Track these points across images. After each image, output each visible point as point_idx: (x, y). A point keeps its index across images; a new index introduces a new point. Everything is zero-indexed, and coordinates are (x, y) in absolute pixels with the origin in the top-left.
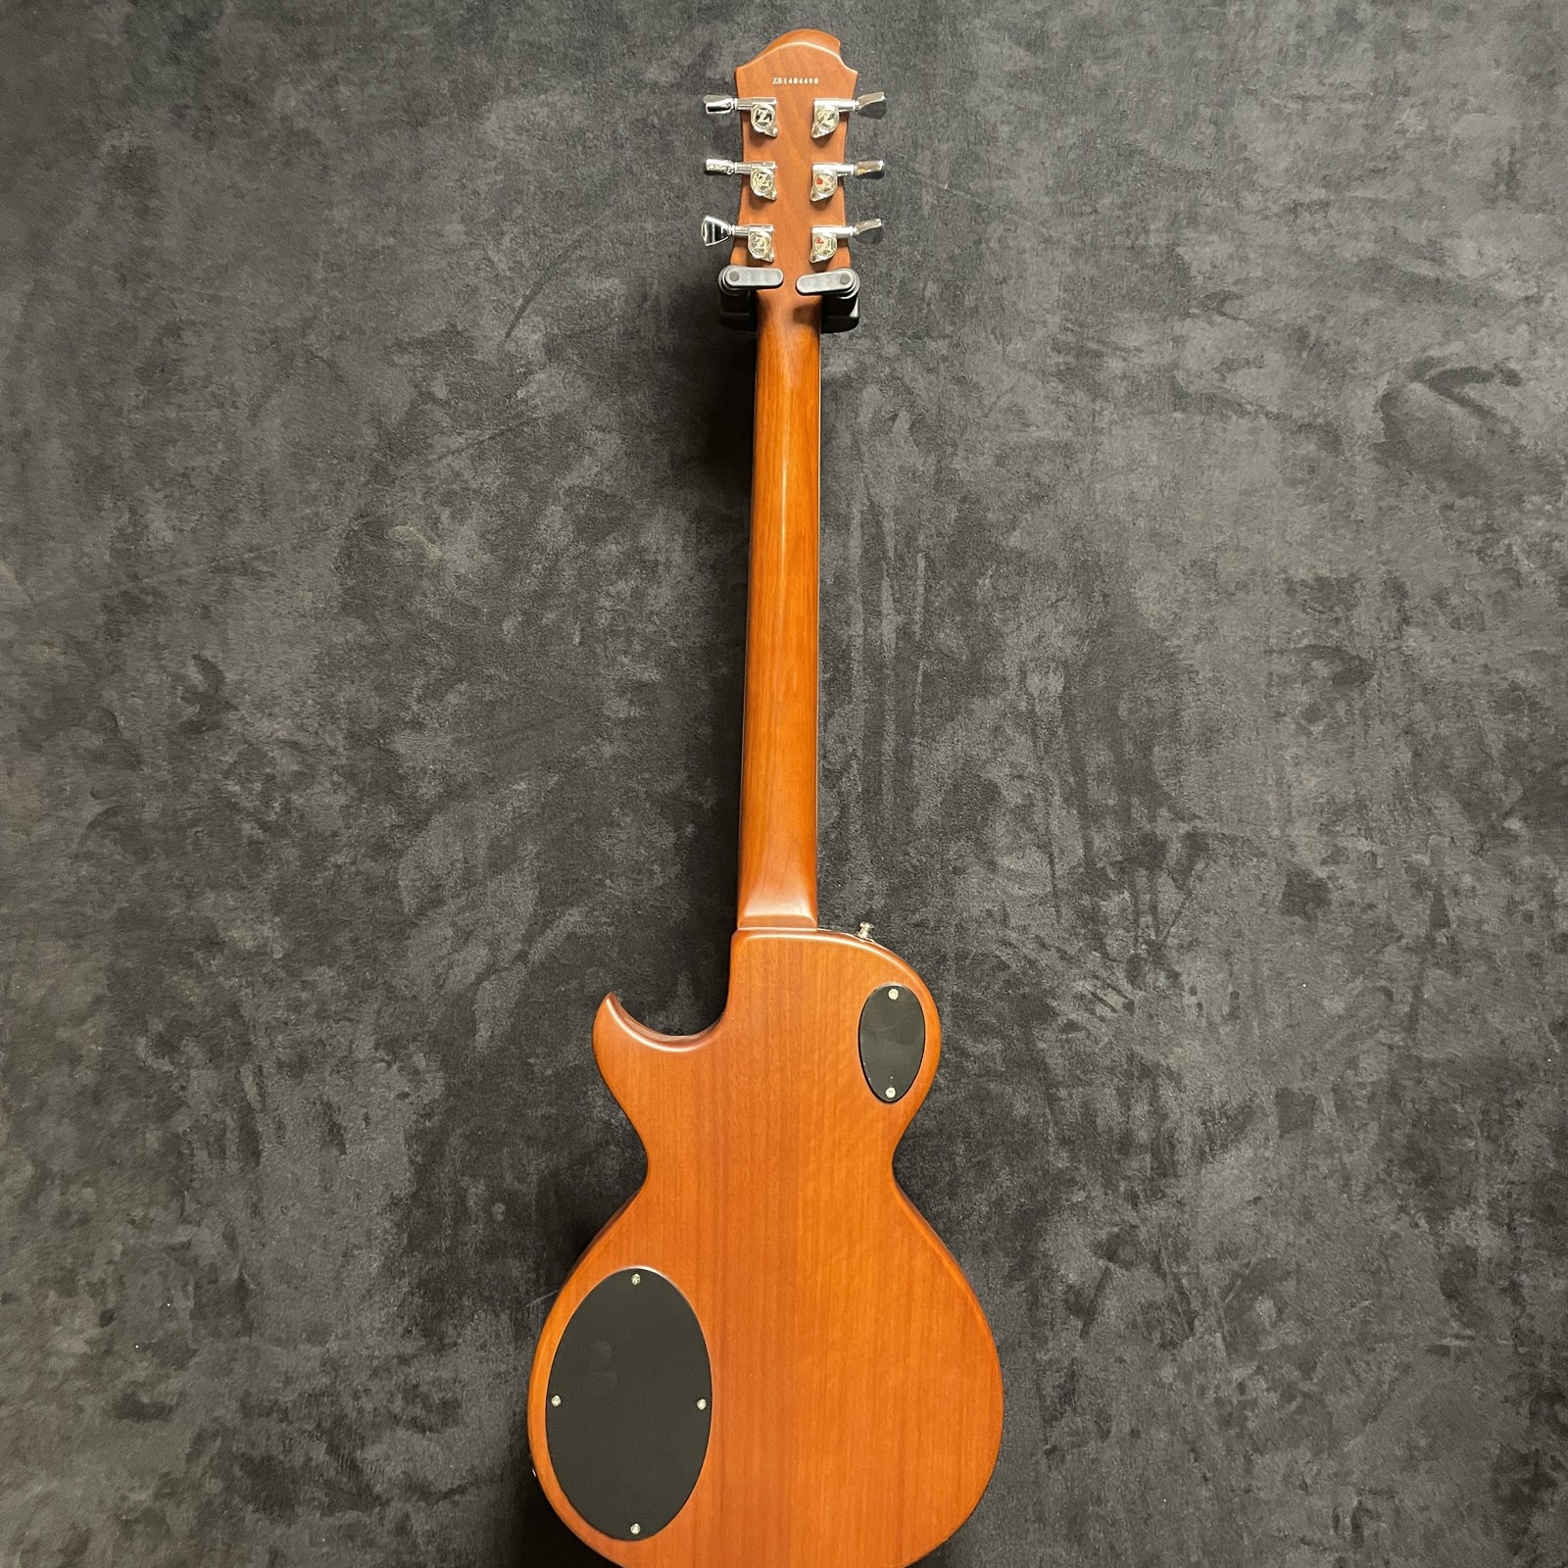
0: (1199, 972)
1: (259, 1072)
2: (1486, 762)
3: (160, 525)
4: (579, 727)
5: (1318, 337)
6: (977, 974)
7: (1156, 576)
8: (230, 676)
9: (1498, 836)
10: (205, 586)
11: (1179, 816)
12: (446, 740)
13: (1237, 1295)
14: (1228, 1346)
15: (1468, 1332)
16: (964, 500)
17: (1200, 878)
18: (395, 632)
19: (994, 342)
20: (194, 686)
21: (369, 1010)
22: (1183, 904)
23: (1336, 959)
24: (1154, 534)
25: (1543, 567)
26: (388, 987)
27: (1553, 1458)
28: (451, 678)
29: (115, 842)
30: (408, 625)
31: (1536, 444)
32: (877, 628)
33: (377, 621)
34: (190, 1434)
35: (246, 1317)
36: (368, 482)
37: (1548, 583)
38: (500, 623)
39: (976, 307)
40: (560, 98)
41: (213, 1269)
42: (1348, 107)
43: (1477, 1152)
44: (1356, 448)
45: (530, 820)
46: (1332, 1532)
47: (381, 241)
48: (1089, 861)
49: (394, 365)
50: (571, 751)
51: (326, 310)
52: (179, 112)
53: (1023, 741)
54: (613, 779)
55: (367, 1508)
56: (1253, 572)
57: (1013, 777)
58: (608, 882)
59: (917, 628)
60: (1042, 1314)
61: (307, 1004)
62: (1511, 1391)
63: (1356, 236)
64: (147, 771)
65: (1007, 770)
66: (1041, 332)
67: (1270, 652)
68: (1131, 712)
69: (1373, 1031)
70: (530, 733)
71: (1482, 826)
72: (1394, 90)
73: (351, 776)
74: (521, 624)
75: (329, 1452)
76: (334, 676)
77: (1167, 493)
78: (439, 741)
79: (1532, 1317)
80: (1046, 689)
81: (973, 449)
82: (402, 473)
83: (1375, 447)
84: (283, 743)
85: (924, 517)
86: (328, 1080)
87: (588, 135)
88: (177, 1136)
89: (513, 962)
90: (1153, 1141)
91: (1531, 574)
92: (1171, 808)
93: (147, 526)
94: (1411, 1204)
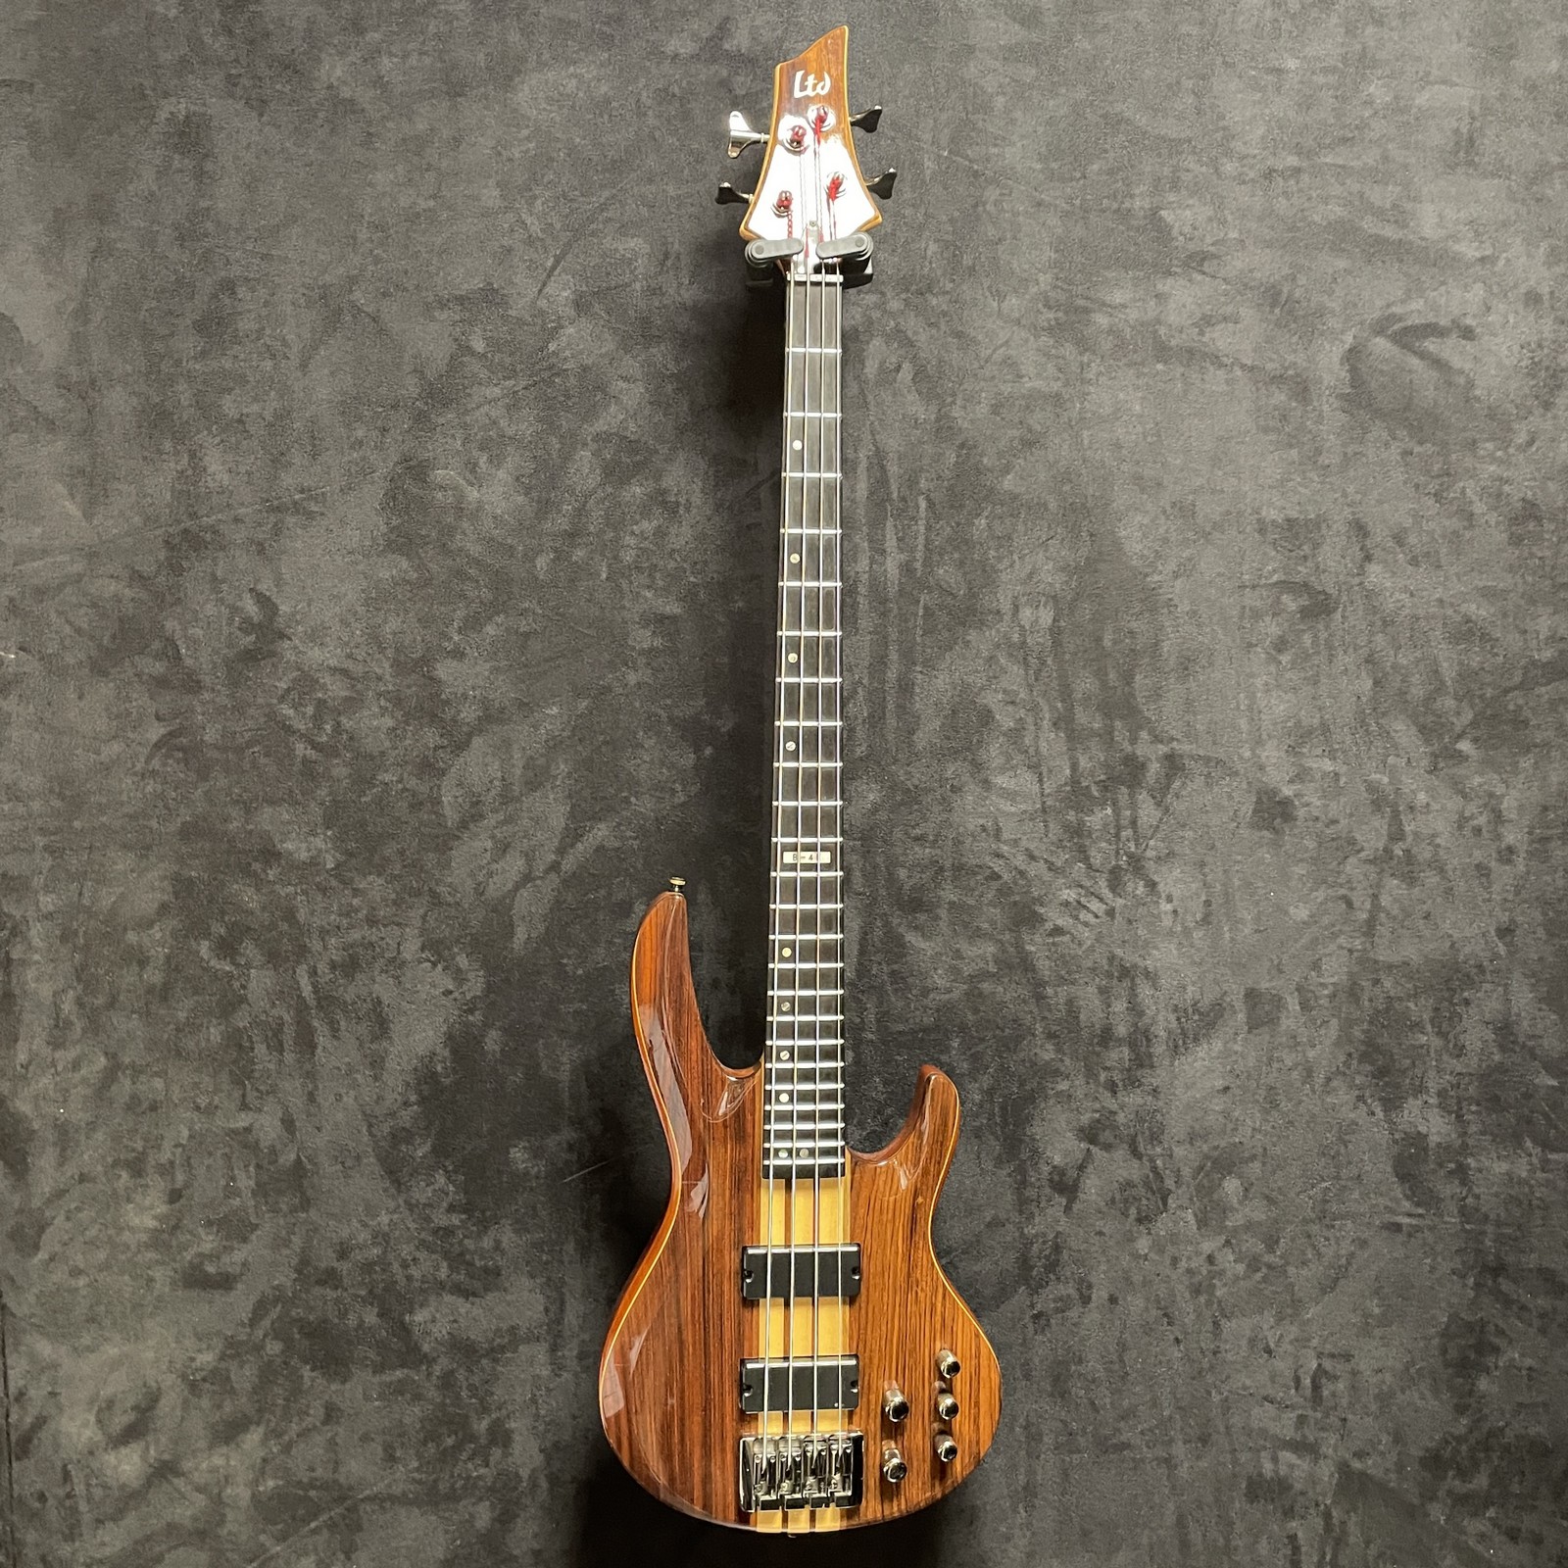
0: (1174, 880)
1: (313, 973)
2: (1440, 689)
3: (216, 467)
4: (606, 656)
5: (1290, 296)
6: (972, 884)
7: (1138, 518)
8: (284, 608)
9: (1452, 757)
10: (260, 525)
11: (1157, 739)
12: (484, 668)
13: (1207, 1175)
14: (1199, 1221)
15: (1420, 1211)
16: (962, 446)
17: (1177, 795)
18: (437, 568)
19: (990, 299)
20: (250, 618)
21: (415, 914)
22: (1161, 819)
23: (1300, 870)
24: (1138, 479)
25: (1496, 509)
26: (433, 894)
27: (1496, 1326)
28: (494, 608)
29: (178, 761)
30: (449, 562)
31: (1489, 395)
32: (883, 564)
33: (420, 558)
34: (253, 1298)
35: (303, 1193)
36: (411, 429)
37: (1498, 523)
38: (533, 560)
39: (974, 265)
40: (587, 71)
41: (273, 1150)
42: (1320, 79)
43: (1428, 1046)
44: (1323, 398)
45: (561, 742)
46: (1293, 1392)
47: (423, 204)
48: (1074, 781)
50: (599, 678)
51: (370, 268)
52: (232, 81)
53: (1016, 669)
54: (637, 704)
55: (415, 1366)
56: (1228, 513)
57: (1006, 703)
58: (633, 799)
59: (918, 565)
60: (1031, 1193)
61: (357, 911)
62: (1457, 1263)
63: (1326, 201)
64: (207, 696)
65: (1000, 696)
66: (1035, 290)
67: (1243, 587)
68: (1115, 642)
69: (1335, 936)
70: (561, 661)
71: (1436, 748)
72: (1364, 62)
73: (398, 701)
74: (553, 560)
75: (380, 1315)
76: (379, 609)
77: (1149, 439)
78: (478, 668)
79: (1477, 1197)
80: (1037, 621)
81: (971, 399)
82: (441, 420)
83: (1341, 397)
84: (334, 670)
85: (926, 461)
86: (378, 979)
87: (614, 104)
88: (239, 1030)
89: (547, 871)
90: (1131, 1035)
91: (1483, 515)
92: (1152, 731)
93: (205, 469)
94: (1368, 1094)
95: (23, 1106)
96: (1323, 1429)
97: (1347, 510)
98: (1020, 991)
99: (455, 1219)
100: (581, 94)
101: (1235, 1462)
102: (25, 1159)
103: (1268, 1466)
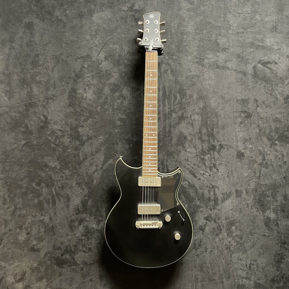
0: (222, 169)
1: (55, 189)
2: (272, 131)
3: (35, 91)
4: (111, 127)
5: (242, 56)
7: (214, 99)
8: (49, 118)
9: (274, 144)
10: (44, 102)
11: (218, 141)
12: (87, 129)
13: (229, 226)
14: (227, 235)
15: (270, 232)
16: (180, 85)
17: (222, 152)
18: (78, 110)
19: (185, 57)
20: (42, 120)
21: (75, 177)
22: (219, 157)
23: (246, 166)
24: (214, 91)
25: (282, 97)
26: (78, 174)
27: (284, 254)
28: (89, 118)
29: (28, 148)
30: (80, 108)
31: (280, 75)
32: (165, 108)
33: (75, 108)
34: (44, 253)
35: (54, 232)
36: (73, 83)
37: (282, 99)
38: (97, 108)
39: (182, 50)
40: (107, 13)
41: (48, 224)
42: (247, 15)
43: (271, 200)
44: (249, 76)
45: (103, 143)
46: (245, 268)
47: (75, 39)
48: (203, 150)
49: (77, 61)
50: (110, 131)
51: (65, 51)
52: (37, 15)
53: (191, 128)
54: (118, 136)
55: (76, 266)
56: (231, 98)
57: (189, 135)
58: (117, 155)
59: (172, 108)
60: (195, 231)
61: (64, 177)
62: (277, 242)
63: (248, 38)
64: (34, 135)
65: (188, 133)
66: (193, 55)
67: (234, 112)
68: (210, 123)
69: (252, 179)
70: (102, 127)
71: (271, 142)
72: (255, 12)
73: (71, 135)
74: (101, 108)
76: (68, 118)
77: (216, 84)
79: (280, 229)
80: (195, 119)
81: (182, 76)
82: (79, 81)
83: (252, 75)
84: (59, 130)
85: (173, 88)
86: (68, 190)
87: (112, 19)
88: (41, 200)
89: (100, 169)
90: (214, 199)
91: (279, 98)
92: (217, 140)
93: (33, 91)
94: (259, 210)
96: (251, 275)
97: (254, 97)
98: (193, 191)
99: (83, 237)
100: (106, 17)
101: (235, 282)
103: (241, 282)
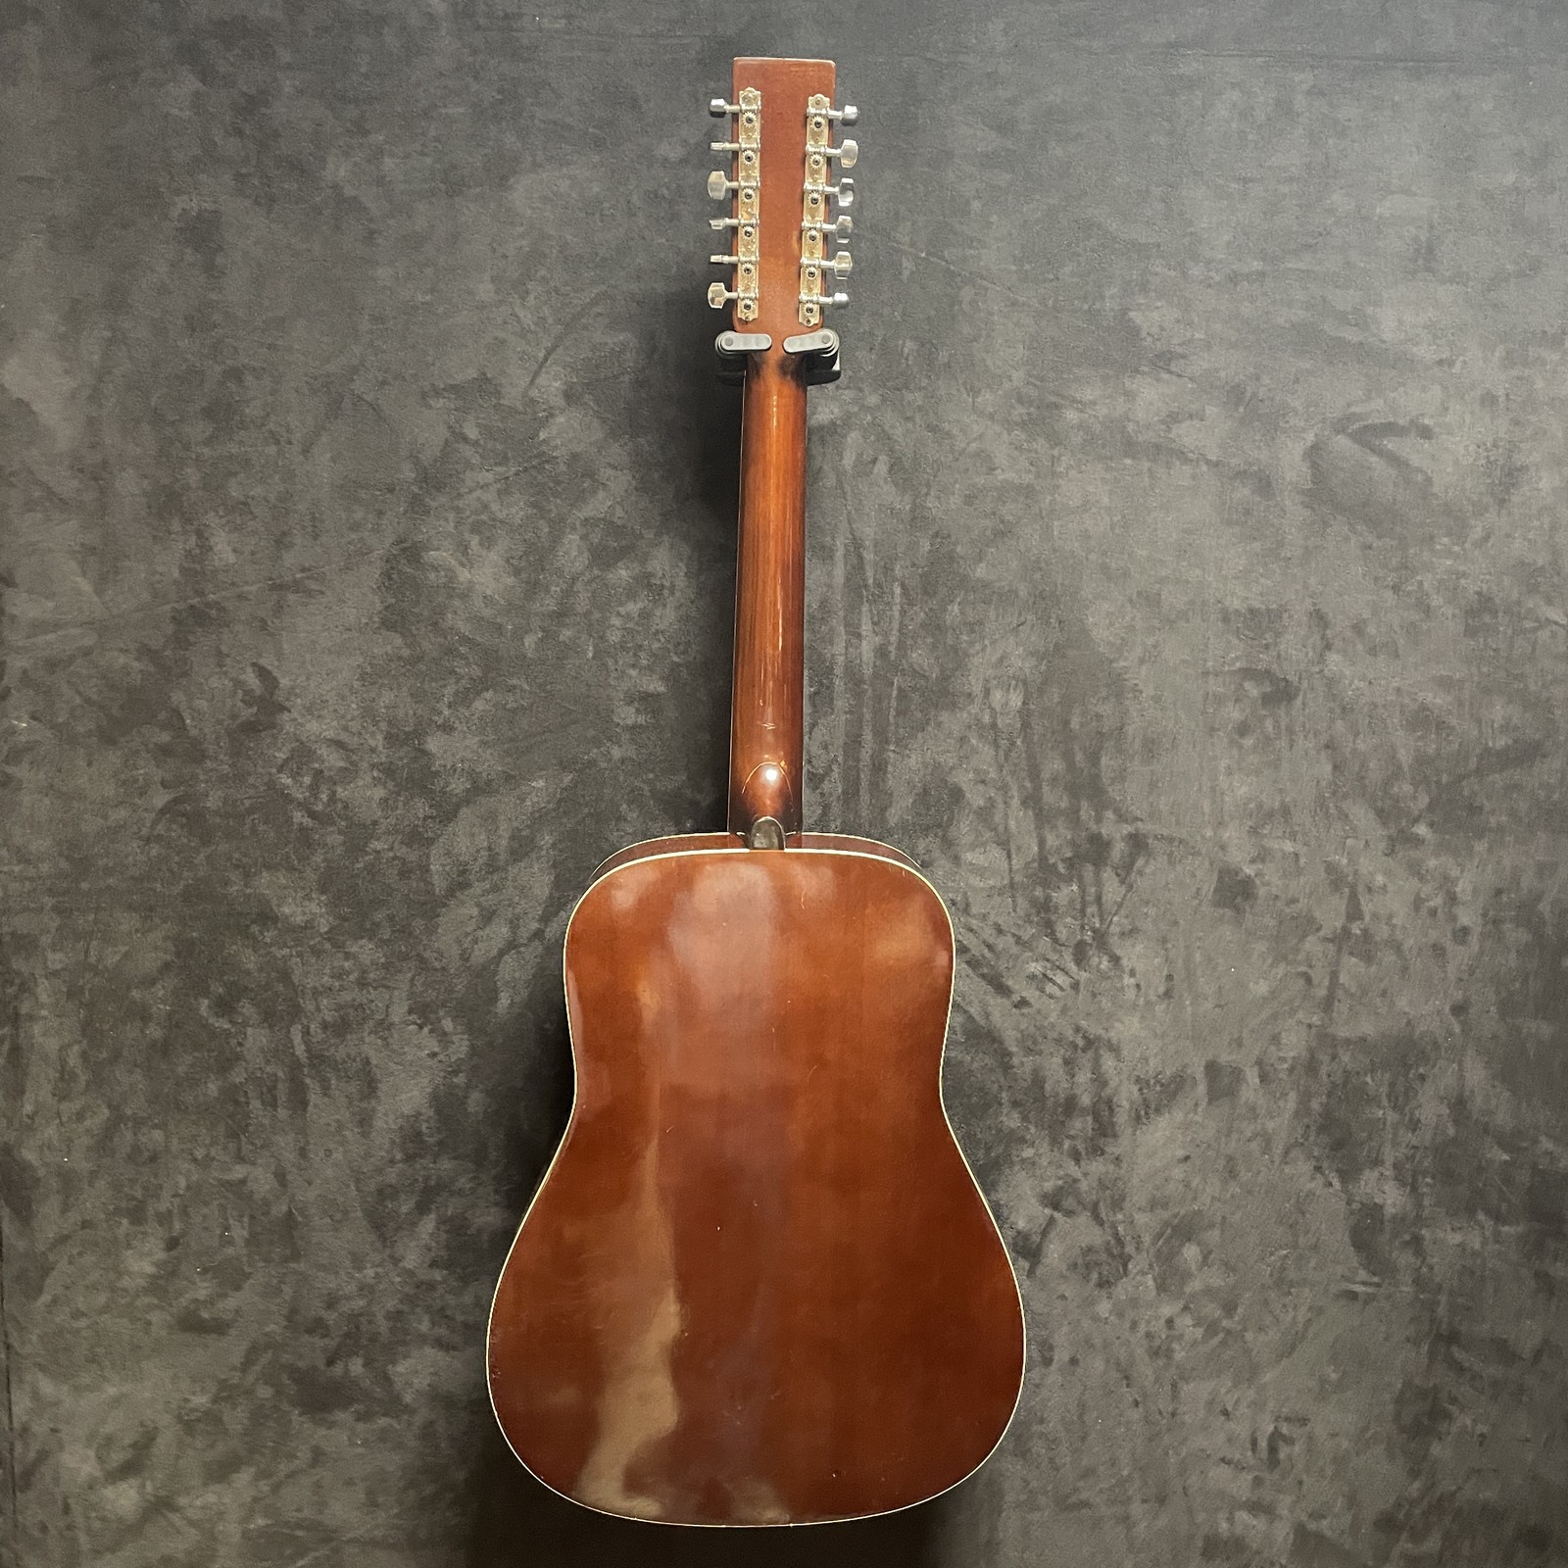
0: (1135, 955)
1: (306, 1032)
2: (1397, 774)
3: (223, 548)
4: (591, 733)
5: (1254, 395)
7: (1106, 606)
8: (285, 682)
9: (1409, 840)
10: (263, 602)
11: (1122, 818)
12: (473, 741)
13: (1167, 1241)
14: (1158, 1288)
15: (1376, 1279)
16: (936, 535)
18: (429, 644)
19: (965, 394)
20: (252, 690)
21: (404, 978)
22: (1125, 896)
23: (1261, 947)
24: (1104, 568)
25: (1452, 601)
26: (422, 960)
27: (1449, 1393)
28: (478, 687)
29: (182, 827)
30: (441, 640)
31: (1446, 492)
32: (856, 648)
33: (413, 636)
34: (244, 1346)
35: (293, 1244)
36: (406, 512)
37: (1454, 616)
38: (522, 639)
39: (949, 363)
40: (580, 171)
41: (266, 1203)
42: (1284, 189)
43: (1385, 1120)
44: (1286, 493)
45: (546, 814)
46: (1249, 1453)
47: (421, 298)
48: (1042, 858)
49: (430, 407)
50: (584, 753)
51: (371, 358)
52: (242, 179)
53: (987, 751)
54: (621, 779)
55: (397, 1416)
56: (1192, 602)
57: (976, 783)
59: (892, 648)
61: (348, 974)
62: (1411, 1332)
63: (1289, 304)
64: (209, 764)
65: (971, 776)
66: (1007, 385)
67: (1206, 674)
68: (1082, 725)
69: (1293, 1012)
70: (547, 736)
71: (1393, 831)
72: (1327, 172)
73: (389, 771)
74: (541, 640)
75: (364, 1366)
76: (375, 683)
77: (1117, 531)
78: (467, 742)
79: (1431, 1267)
80: (1007, 704)
81: (945, 490)
82: (434, 504)
83: (1303, 492)
84: (330, 742)
85: (900, 550)
86: (367, 1040)
87: (606, 205)
88: (235, 1085)
89: (530, 940)
90: (1094, 1105)
91: (1440, 607)
92: (1117, 811)
93: (211, 548)
94: (1325, 1165)
95: (29, 1155)
96: (1278, 1491)
97: (1309, 601)
98: (987, 1061)
99: (438, 1275)
100: (574, 194)
101: (1192, 1522)
102: (30, 1207)
103: (1224, 1525)
